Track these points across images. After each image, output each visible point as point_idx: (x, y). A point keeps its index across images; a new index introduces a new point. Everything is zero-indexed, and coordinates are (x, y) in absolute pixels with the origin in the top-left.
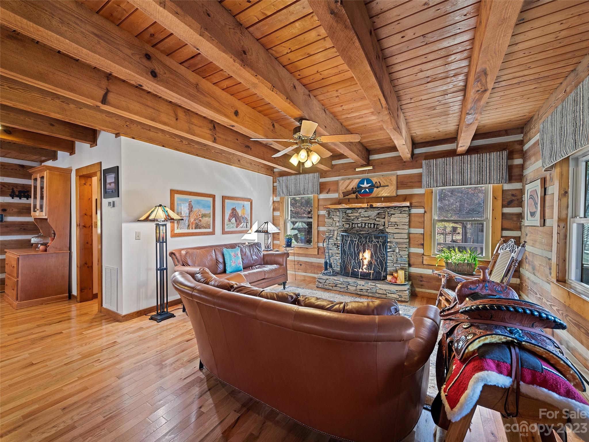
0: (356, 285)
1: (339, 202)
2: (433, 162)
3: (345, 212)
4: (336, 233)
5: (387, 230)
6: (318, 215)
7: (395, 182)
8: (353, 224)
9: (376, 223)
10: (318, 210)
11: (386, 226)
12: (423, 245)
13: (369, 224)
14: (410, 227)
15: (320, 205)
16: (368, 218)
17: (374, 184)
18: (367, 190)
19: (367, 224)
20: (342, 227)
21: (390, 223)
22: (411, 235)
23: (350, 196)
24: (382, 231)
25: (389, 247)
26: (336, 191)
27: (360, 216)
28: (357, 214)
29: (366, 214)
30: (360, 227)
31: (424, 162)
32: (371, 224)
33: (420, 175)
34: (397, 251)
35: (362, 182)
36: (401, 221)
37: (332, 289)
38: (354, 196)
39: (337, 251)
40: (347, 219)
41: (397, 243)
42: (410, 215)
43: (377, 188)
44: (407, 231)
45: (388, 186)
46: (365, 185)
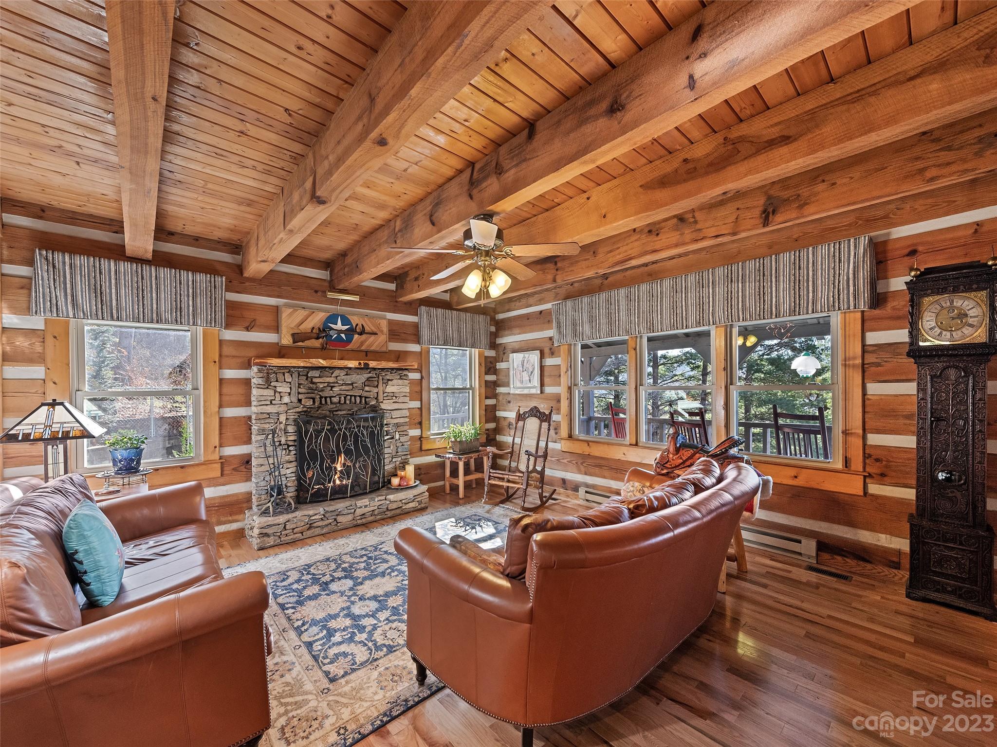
0: (353, 510)
1: (280, 352)
3: (307, 375)
4: (283, 418)
5: (383, 406)
6: (221, 380)
7: (385, 329)
8: (321, 397)
9: (365, 394)
10: (220, 368)
11: (381, 398)
12: (420, 423)
13: (353, 398)
15: (227, 356)
16: (351, 387)
17: (354, 326)
18: (343, 335)
19: (349, 397)
20: (299, 404)
21: (385, 395)
23: (308, 343)
24: (375, 409)
25: (385, 434)
27: (337, 383)
28: (331, 380)
29: (349, 379)
30: (335, 403)
32: (355, 396)
34: (397, 437)
35: (333, 318)
36: (401, 391)
37: (303, 537)
38: (317, 343)
39: (287, 458)
40: (310, 388)
41: (397, 425)
43: (361, 334)
44: (408, 405)
45: (376, 334)
46: (339, 326)
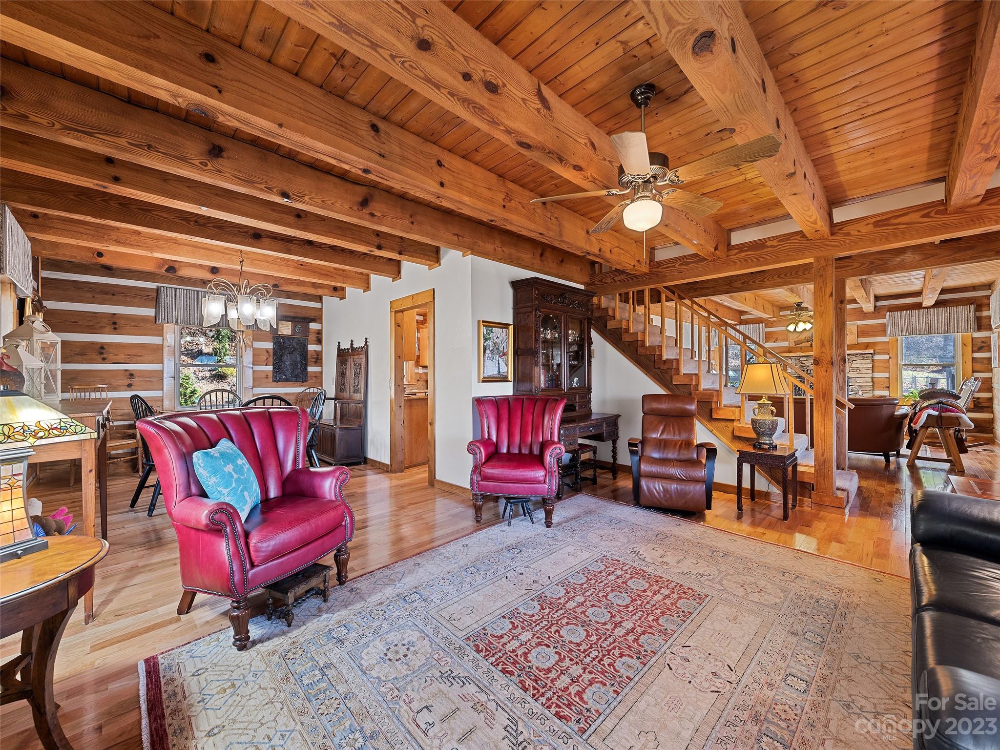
2: (897, 314)
7: (855, 332)
12: (888, 387)
14: (873, 372)
21: (851, 369)
22: (875, 379)
26: (787, 340)
31: (887, 314)
33: (884, 325)
36: (864, 366)
41: (859, 386)
42: (873, 361)
44: (871, 375)
